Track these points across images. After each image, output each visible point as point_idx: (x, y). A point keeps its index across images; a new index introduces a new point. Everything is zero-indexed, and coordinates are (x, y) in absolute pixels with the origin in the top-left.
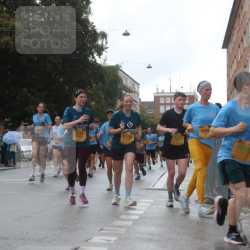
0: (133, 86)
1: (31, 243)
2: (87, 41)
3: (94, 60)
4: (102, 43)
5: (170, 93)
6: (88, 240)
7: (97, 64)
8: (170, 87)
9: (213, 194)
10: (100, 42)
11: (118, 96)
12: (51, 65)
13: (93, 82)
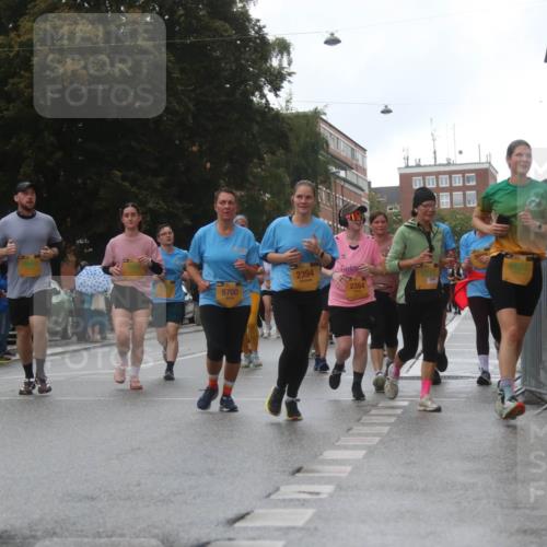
0: (353, 155)
1: (148, 506)
2: (247, 61)
3: (264, 101)
4: (280, 65)
5: (435, 165)
6: (269, 495)
7: (272, 109)
8: (435, 153)
9: (541, 383)
10: (275, 62)
11: (320, 178)
12: (169, 116)
13: (265, 150)
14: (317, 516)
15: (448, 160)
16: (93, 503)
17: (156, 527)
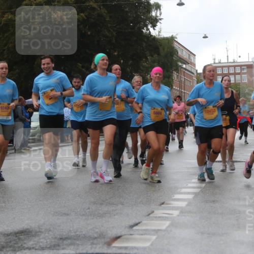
0: (189, 57)
1: (93, 219)
2: (140, 13)
3: (148, 32)
4: (156, 14)
5: (228, 63)
6: (149, 214)
7: (152, 35)
8: (228, 57)
10: (154, 14)
11: (174, 68)
12: (104, 38)
13: (149, 54)
14: (172, 225)
15: (234, 60)
17: (97, 228)
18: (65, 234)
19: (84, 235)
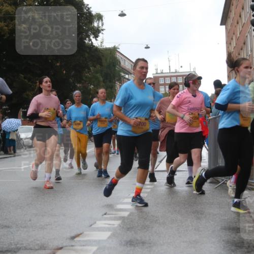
0: (131, 67)
1: (34, 231)
2: (83, 24)
3: (90, 42)
4: (98, 25)
5: (170, 73)
6: (91, 225)
7: (94, 46)
8: (170, 67)
10: (96, 24)
11: (117, 78)
13: (91, 65)
15: (176, 70)
16: (8, 229)
17: (38, 240)
18: (5, 247)
19: (25, 247)
